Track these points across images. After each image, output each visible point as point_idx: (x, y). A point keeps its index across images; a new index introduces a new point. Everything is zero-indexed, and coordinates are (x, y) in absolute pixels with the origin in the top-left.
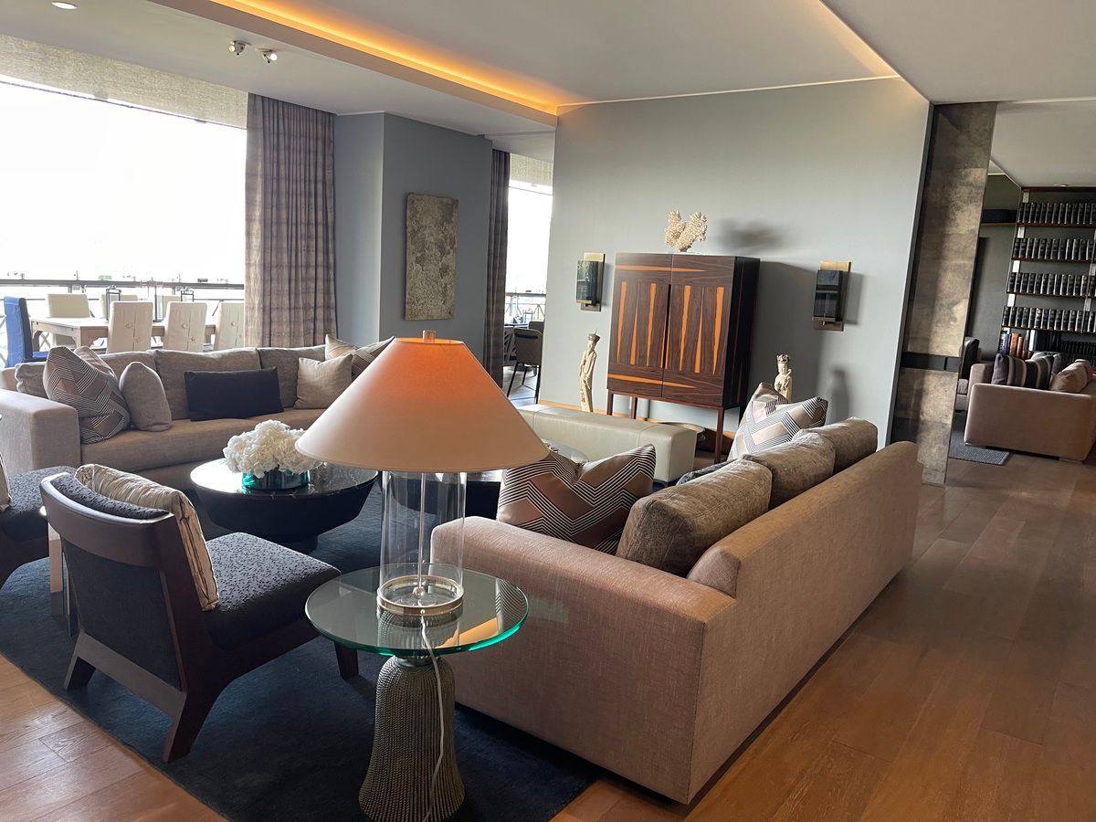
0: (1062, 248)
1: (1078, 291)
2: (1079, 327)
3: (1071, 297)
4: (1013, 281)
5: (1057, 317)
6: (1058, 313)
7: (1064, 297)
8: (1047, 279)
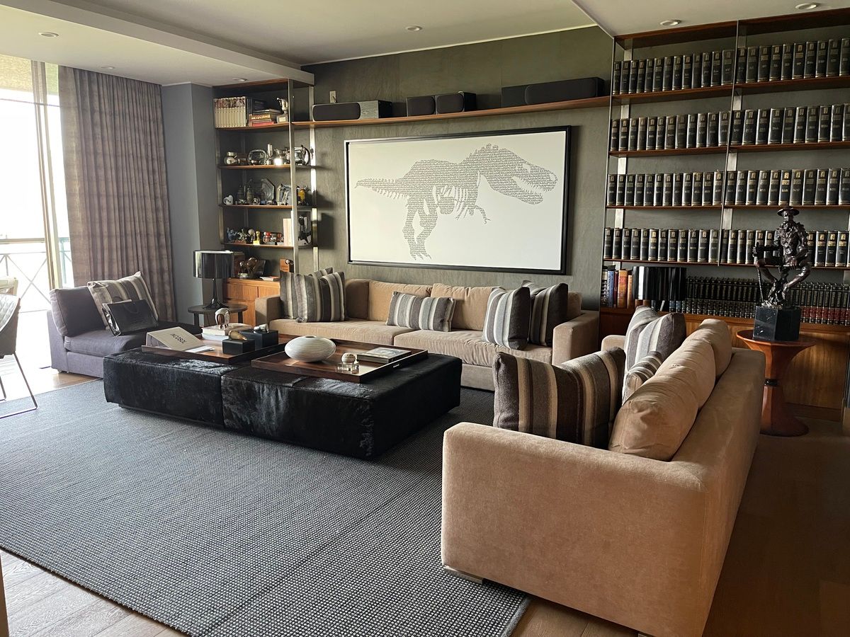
0: (680, 130)
1: (709, 198)
2: (714, 256)
3: (699, 209)
4: (614, 189)
5: (680, 241)
6: (681, 235)
7: (688, 209)
8: (661, 182)
